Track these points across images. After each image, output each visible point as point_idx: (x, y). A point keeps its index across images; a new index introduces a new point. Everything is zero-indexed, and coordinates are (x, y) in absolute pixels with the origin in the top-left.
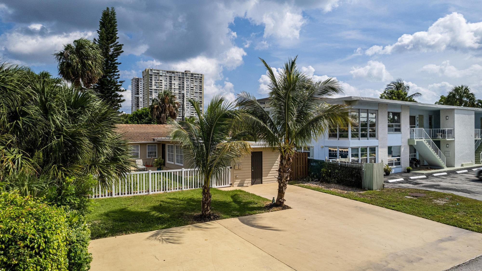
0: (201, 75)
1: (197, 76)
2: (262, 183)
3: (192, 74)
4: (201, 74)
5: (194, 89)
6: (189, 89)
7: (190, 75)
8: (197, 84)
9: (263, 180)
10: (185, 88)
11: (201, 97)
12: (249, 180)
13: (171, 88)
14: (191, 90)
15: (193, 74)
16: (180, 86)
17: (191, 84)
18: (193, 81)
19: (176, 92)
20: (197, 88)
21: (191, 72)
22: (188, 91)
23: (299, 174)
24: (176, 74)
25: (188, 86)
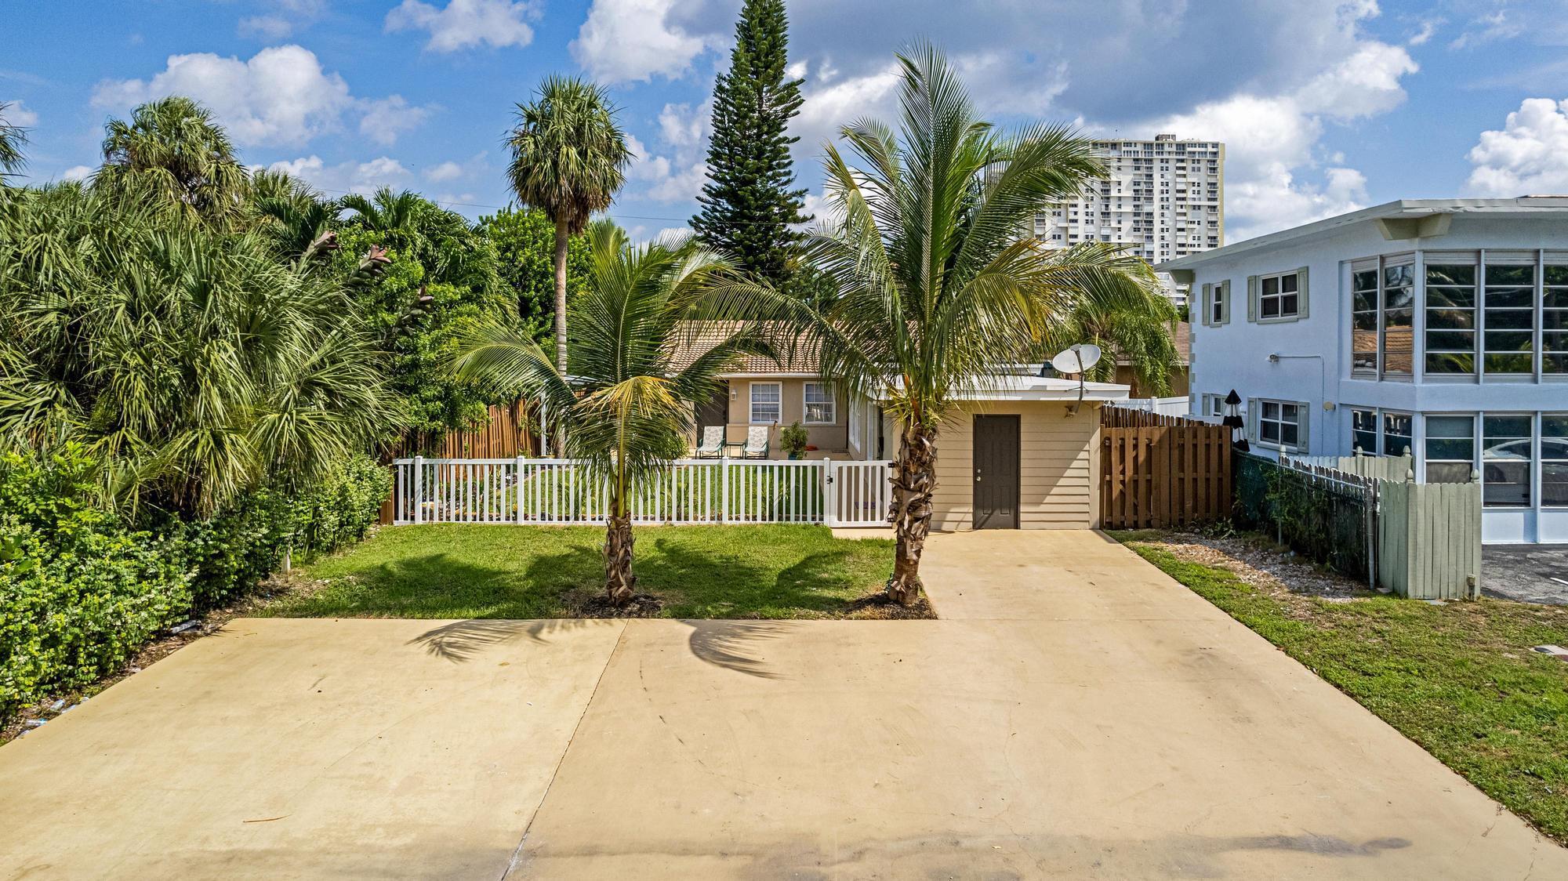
0: (1215, 145)
1: (1197, 149)
2: (1017, 526)
3: (1181, 146)
4: (1215, 141)
5: (1189, 194)
6: (1172, 195)
7: (1174, 149)
8: (1202, 177)
9: (1023, 517)
10: (1157, 196)
11: (1215, 222)
12: (965, 510)
13: (1108, 198)
14: (1178, 199)
15: (1184, 145)
16: (1137, 188)
17: (1178, 180)
18: (1184, 168)
19: (1123, 209)
20: (1199, 192)
21: (1179, 139)
22: (1165, 204)
23: (1189, 505)
24: (1124, 149)
25: (1165, 188)
